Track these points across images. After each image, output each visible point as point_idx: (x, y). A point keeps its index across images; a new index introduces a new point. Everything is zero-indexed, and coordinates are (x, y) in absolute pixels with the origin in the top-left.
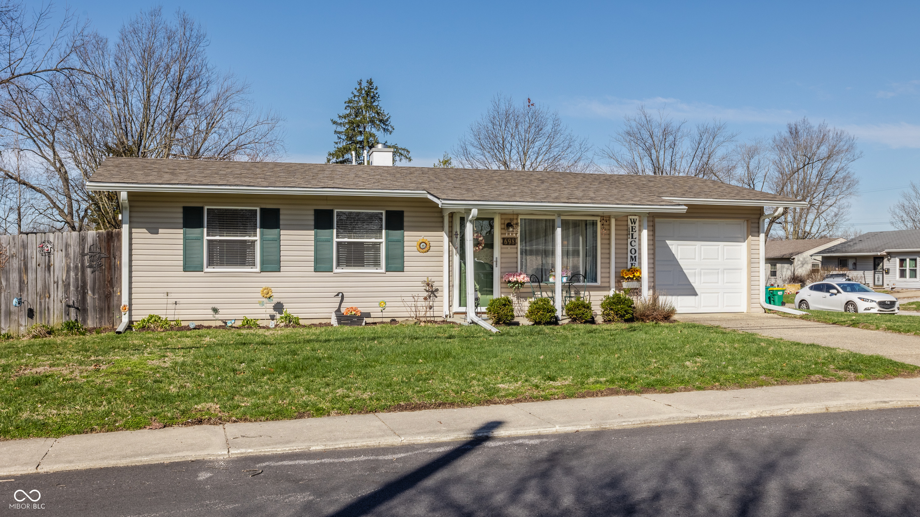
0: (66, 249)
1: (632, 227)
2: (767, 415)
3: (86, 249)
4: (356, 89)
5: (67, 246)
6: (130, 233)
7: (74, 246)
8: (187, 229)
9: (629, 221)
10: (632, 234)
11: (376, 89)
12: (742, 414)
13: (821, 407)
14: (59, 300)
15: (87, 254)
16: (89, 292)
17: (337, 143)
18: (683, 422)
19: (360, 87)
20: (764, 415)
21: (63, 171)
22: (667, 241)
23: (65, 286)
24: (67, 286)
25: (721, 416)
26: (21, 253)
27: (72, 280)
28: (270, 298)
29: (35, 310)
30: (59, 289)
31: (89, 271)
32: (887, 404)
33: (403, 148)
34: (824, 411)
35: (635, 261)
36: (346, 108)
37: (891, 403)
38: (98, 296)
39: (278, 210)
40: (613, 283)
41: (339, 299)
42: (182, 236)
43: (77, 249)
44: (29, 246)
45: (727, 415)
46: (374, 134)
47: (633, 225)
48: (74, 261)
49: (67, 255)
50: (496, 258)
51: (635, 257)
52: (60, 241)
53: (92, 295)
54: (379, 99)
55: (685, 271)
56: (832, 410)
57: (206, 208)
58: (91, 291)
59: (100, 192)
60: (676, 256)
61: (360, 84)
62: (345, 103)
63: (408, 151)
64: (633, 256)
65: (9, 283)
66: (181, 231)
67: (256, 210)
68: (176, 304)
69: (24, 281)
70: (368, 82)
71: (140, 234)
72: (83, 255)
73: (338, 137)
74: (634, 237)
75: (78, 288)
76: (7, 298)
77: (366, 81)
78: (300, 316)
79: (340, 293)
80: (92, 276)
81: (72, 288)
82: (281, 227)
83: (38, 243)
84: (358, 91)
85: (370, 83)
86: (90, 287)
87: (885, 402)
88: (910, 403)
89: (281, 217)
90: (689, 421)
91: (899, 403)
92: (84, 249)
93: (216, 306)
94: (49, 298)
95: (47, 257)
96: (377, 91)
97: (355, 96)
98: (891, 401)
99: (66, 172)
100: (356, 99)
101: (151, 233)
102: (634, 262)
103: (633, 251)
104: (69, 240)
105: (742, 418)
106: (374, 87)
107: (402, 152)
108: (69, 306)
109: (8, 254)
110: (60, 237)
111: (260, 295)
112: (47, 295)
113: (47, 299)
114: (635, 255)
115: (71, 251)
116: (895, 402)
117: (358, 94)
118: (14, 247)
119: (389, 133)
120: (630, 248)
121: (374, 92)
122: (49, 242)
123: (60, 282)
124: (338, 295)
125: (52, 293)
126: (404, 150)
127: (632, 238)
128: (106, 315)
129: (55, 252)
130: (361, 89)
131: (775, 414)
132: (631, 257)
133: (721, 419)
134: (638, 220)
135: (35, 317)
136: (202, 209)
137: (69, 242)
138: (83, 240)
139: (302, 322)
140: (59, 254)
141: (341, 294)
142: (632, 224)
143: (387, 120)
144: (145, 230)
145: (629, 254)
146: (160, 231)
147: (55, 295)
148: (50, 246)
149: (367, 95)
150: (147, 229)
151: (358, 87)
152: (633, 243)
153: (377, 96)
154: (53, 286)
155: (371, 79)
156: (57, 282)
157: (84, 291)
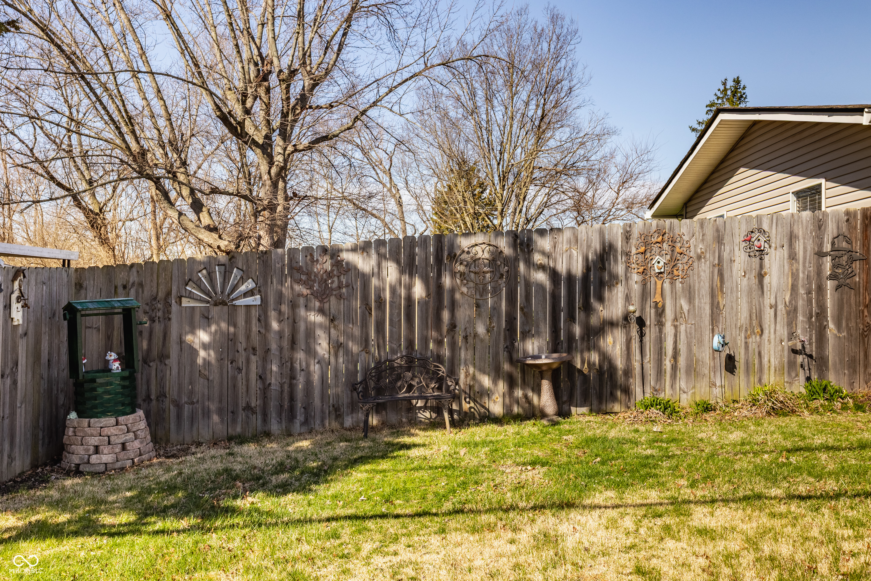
0: (791, 245)
3: (826, 245)
4: (719, 90)
5: (792, 238)
7: (804, 238)
11: (744, 88)
14: (778, 339)
15: (825, 255)
16: (831, 325)
19: (725, 87)
21: (397, 196)
23: (788, 313)
24: (792, 314)
26: (714, 252)
27: (800, 302)
29: (737, 359)
30: (778, 319)
31: (830, 285)
36: (707, 113)
38: (848, 333)
43: (810, 245)
44: (728, 238)
48: (804, 266)
49: (793, 257)
52: (780, 229)
53: (836, 332)
54: (746, 100)
58: (835, 324)
61: (724, 84)
65: (694, 306)
69: (718, 303)
70: (734, 81)
72: (821, 254)
75: (811, 318)
76: (691, 334)
80: (836, 295)
81: (800, 318)
83: (744, 232)
84: (721, 93)
85: (737, 81)
86: (833, 317)
92: (821, 245)
94: (762, 335)
95: (758, 259)
96: (744, 91)
97: (718, 98)
99: (400, 197)
100: (719, 101)
104: (795, 227)
106: (742, 87)
108: (795, 353)
109: (692, 254)
112: (758, 330)
113: (758, 338)
115: (800, 247)
117: (721, 96)
118: (703, 240)
121: (741, 92)
122: (762, 231)
123: (781, 307)
125: (767, 326)
128: (862, 370)
129: (773, 249)
130: (725, 90)
135: (737, 371)
137: (796, 231)
138: (820, 227)
140: (778, 253)
147: (772, 331)
148: (762, 239)
149: (734, 96)
151: (722, 88)
153: (744, 96)
154: (768, 314)
155: (738, 78)
156: (774, 307)
157: (821, 324)
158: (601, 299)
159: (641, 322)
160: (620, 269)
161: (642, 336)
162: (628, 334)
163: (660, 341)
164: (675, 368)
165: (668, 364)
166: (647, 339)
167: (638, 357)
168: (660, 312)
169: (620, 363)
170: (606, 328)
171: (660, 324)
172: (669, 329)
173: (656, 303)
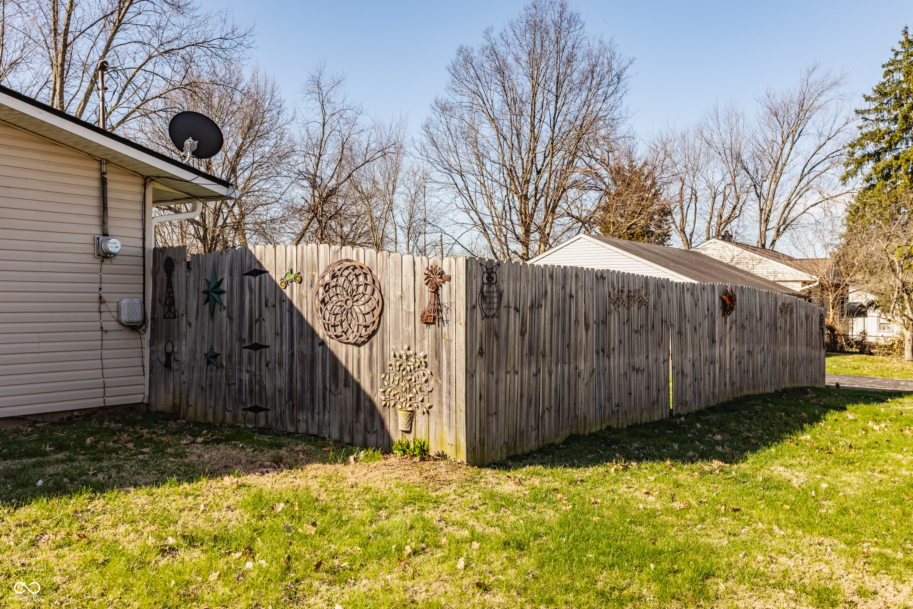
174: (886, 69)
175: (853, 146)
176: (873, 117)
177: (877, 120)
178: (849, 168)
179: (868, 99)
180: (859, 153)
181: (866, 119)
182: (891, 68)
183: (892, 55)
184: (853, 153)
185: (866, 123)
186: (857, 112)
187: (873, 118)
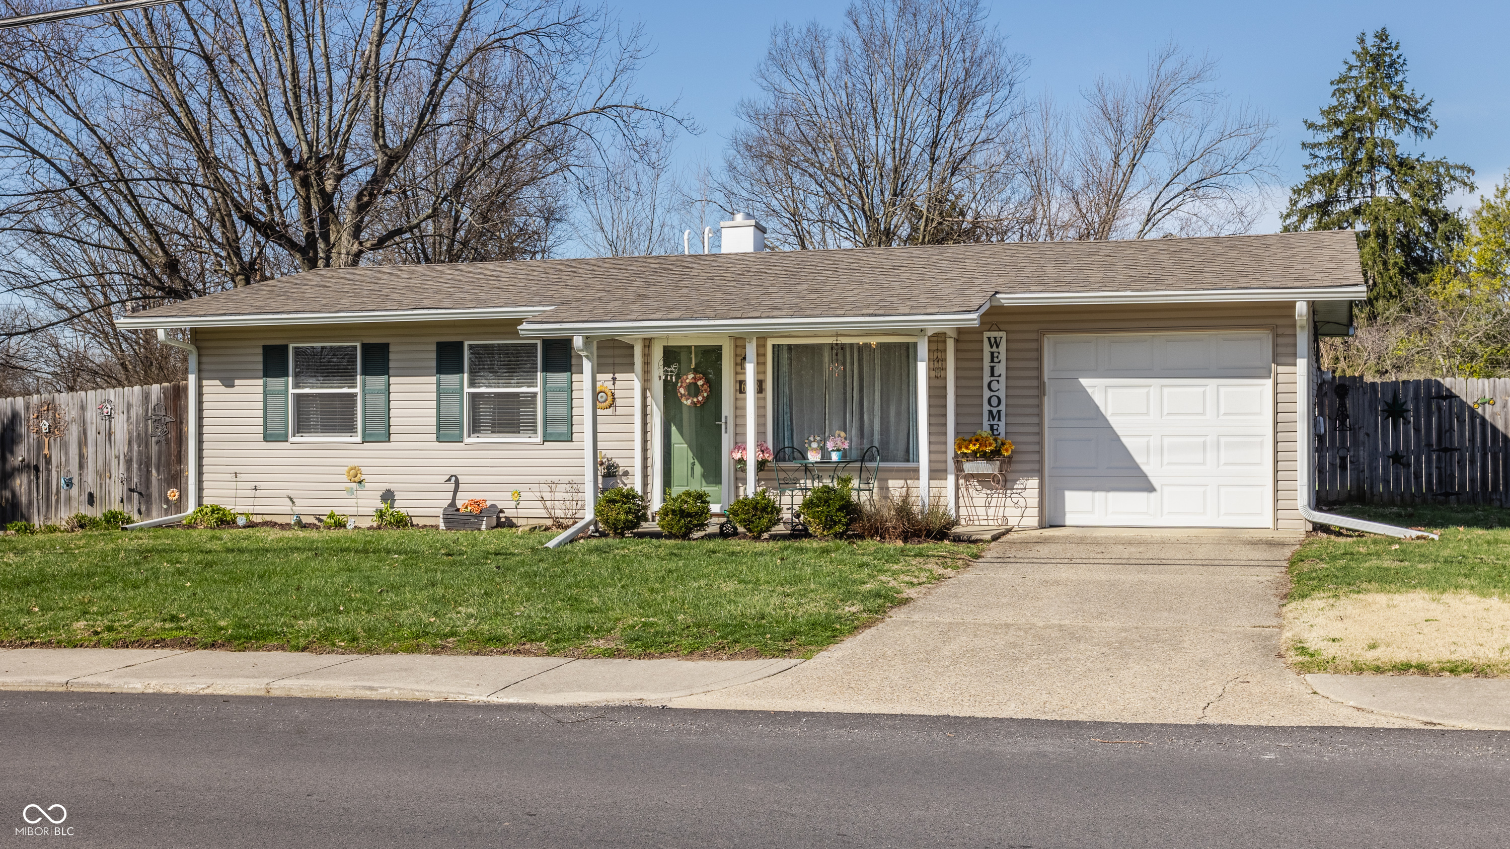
0: (128, 411)
1: (992, 353)
2: (170, 691)
3: (150, 411)
4: (1354, 53)
6: (200, 387)
7: (136, 407)
8: (268, 379)
9: (986, 341)
10: (992, 368)
11: (1397, 47)
12: (131, 686)
13: (258, 687)
14: (120, 481)
15: (151, 418)
16: (154, 471)
17: (1307, 167)
18: (43, 690)
19: (1362, 47)
20: (164, 690)
22: (1080, 380)
23: (127, 462)
24: (129, 462)
25: (99, 685)
27: (135, 454)
28: (360, 482)
29: (95, 495)
30: (121, 466)
31: (153, 441)
32: (374, 692)
33: (1460, 163)
34: (262, 693)
35: (999, 420)
36: (1334, 94)
37: (381, 691)
38: (164, 476)
39: (387, 346)
40: (951, 465)
41: (452, 486)
42: (261, 389)
43: (141, 411)
44: (89, 406)
45: (108, 686)
46: (1392, 142)
47: (994, 349)
48: (137, 427)
49: (129, 419)
50: (726, 417)
51: (999, 412)
52: (121, 400)
53: (156, 473)
54: (1405, 67)
55: (1123, 439)
56: (275, 693)
57: (291, 346)
58: (156, 469)
59: (137, 330)
60: (1102, 409)
61: (1362, 41)
62: (1332, 83)
63: (1470, 170)
64: (995, 411)
65: (69, 457)
66: (260, 382)
67: (355, 347)
68: (256, 489)
69: (84, 454)
70: (1376, 36)
71: (212, 387)
72: (146, 418)
73: (1311, 154)
74: (996, 374)
75: (141, 465)
77: (1372, 34)
78: (412, 512)
79: (452, 476)
80: (157, 448)
81: (135, 466)
82: (391, 372)
83: (98, 402)
84: (1357, 57)
85: (1382, 36)
86: (155, 465)
87: (371, 689)
88: (417, 693)
89: (392, 356)
90: (51, 689)
91: (396, 692)
92: (147, 411)
93: (292, 494)
94: (110, 478)
95: (107, 422)
96: (1399, 52)
97: (1351, 68)
98: (381, 688)
100: (1354, 73)
101: (226, 386)
102: (996, 422)
103: (994, 401)
104: (131, 398)
105: (130, 691)
106: (1393, 45)
107: (1457, 173)
108: (131, 490)
109: (67, 419)
110: (121, 394)
111: (345, 478)
112: (108, 474)
113: (108, 480)
114: (999, 408)
115: (133, 413)
116: (388, 691)
117: (1357, 63)
119: (1426, 136)
120: (987, 394)
121: (1391, 55)
122: (110, 402)
123: (122, 457)
124: (449, 480)
125: (113, 471)
126: (1463, 168)
127: (992, 375)
129: (116, 415)
130: (1364, 52)
131: (182, 691)
132: (990, 412)
133: (99, 690)
134: (1004, 340)
135: (95, 504)
136: (286, 347)
137: (131, 401)
138: (146, 398)
139: (415, 521)
140: (120, 417)
141: (453, 479)
142: (992, 347)
143: (1424, 110)
144: (218, 382)
145: (986, 406)
146: (237, 382)
147: (117, 475)
148: (110, 407)
149: (1376, 63)
150: (221, 379)
151: (1358, 49)
152: (994, 386)
153: (1401, 61)
154: (114, 462)
155: (1384, 29)
156: (117, 457)
157: (148, 470)
158: (12, 453)
159: (37, 468)
160: (24, 430)
161: (38, 478)
162: (29, 477)
163: (48, 483)
164: (57, 501)
165: (54, 499)
166: (41, 481)
167: (35, 495)
168: (48, 461)
169: (24, 500)
170: (16, 473)
171: (49, 471)
172: (54, 473)
173: (46, 455)
174: (1336, 87)
175: (1297, 191)
176: (1323, 153)
177: (1329, 158)
178: (1288, 222)
179: (1311, 126)
180: (1303, 202)
181: (1316, 157)
182: (1343, 86)
183: (1343, 69)
184: (1296, 202)
185: (1314, 162)
186: (1304, 145)
187: (1325, 156)
